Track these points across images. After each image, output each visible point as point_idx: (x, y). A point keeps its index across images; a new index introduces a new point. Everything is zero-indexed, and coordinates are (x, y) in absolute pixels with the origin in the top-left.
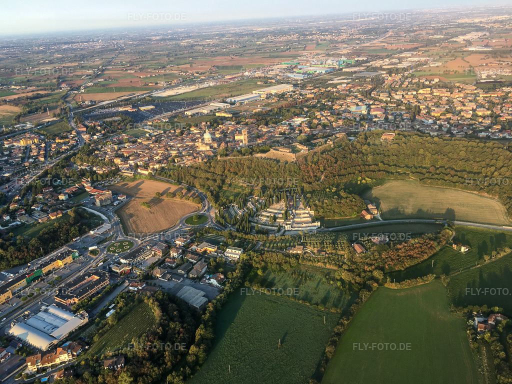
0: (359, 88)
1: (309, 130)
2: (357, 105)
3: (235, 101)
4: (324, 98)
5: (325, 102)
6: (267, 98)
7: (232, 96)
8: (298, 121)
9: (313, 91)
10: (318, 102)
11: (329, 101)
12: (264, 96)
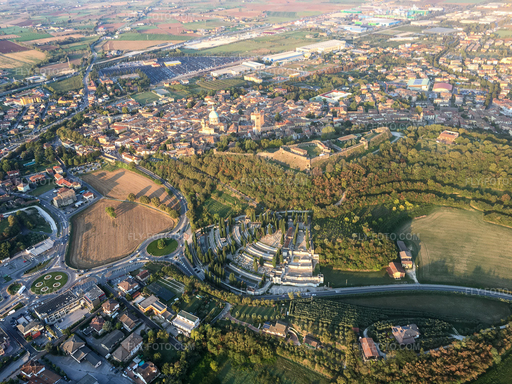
0: (426, 49)
1: (345, 113)
2: (418, 77)
3: (272, 60)
4: (379, 62)
5: (379, 68)
6: (311, 58)
7: (271, 53)
8: (337, 96)
9: (367, 51)
10: (371, 68)
11: (383, 67)
12: (308, 55)
